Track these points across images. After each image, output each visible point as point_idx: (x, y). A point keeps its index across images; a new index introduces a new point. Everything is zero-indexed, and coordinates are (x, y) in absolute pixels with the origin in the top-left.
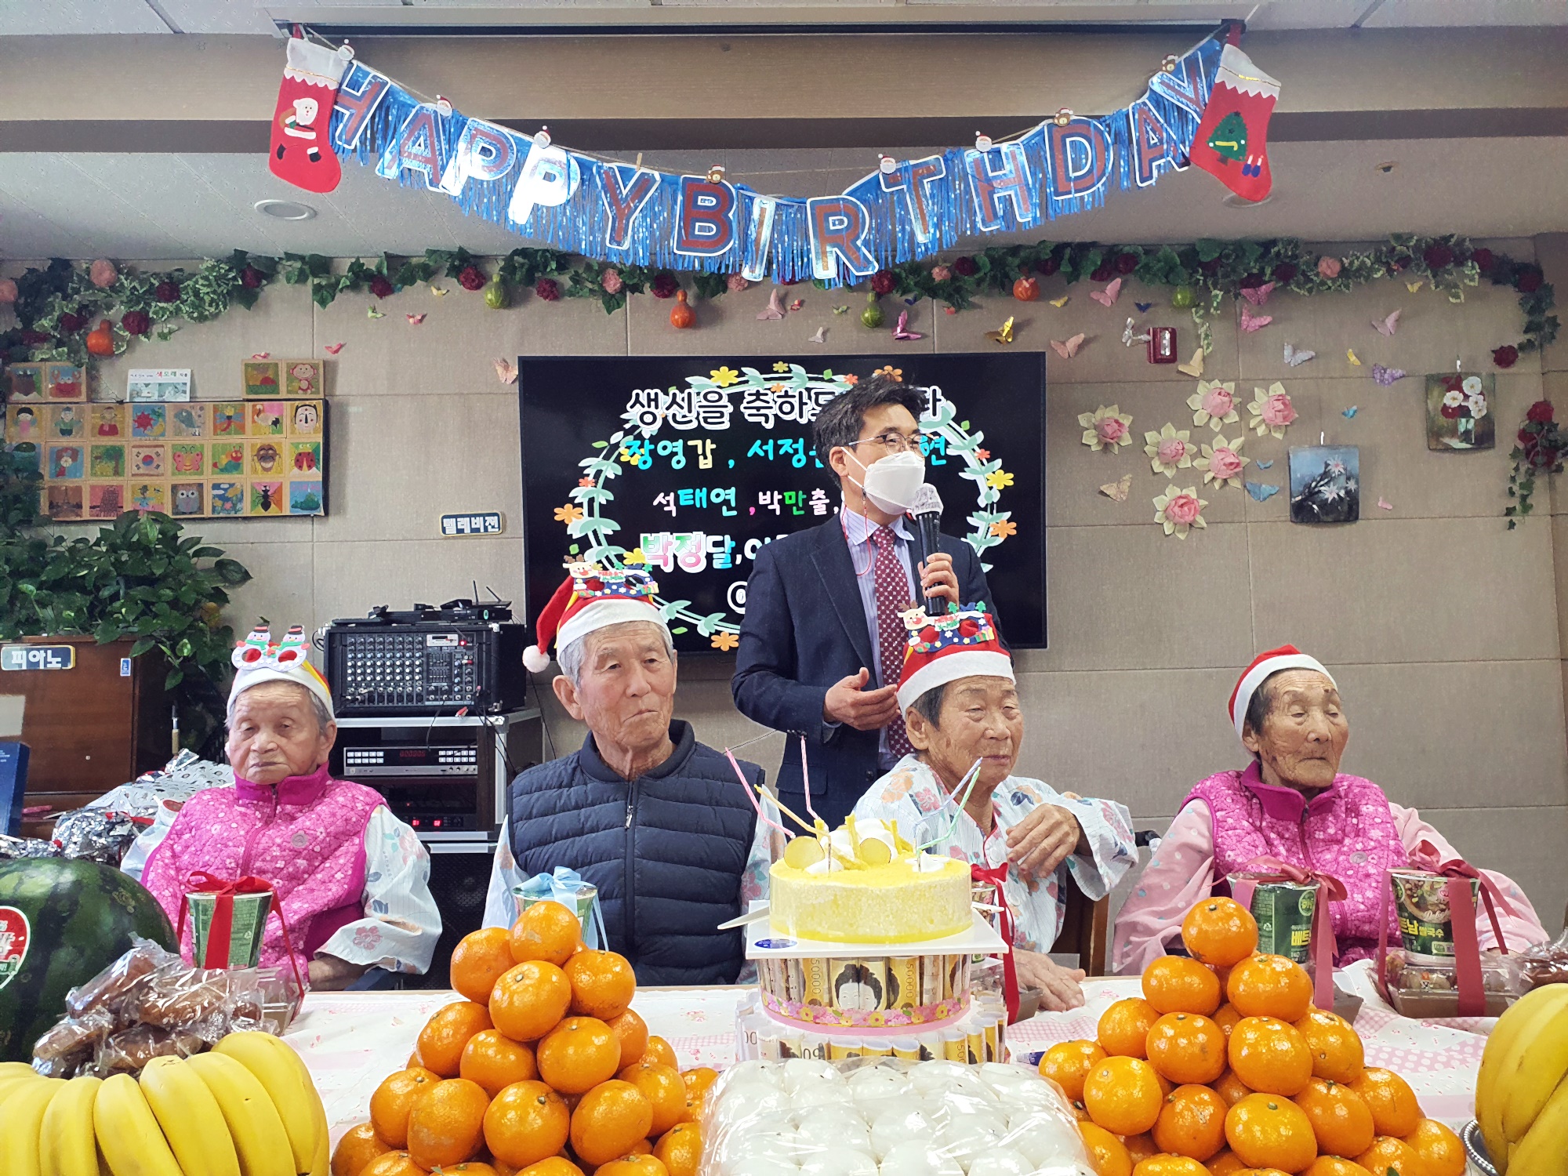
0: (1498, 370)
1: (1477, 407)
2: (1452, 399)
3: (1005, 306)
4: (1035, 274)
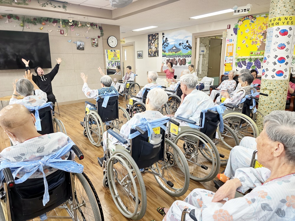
0: (98, 38)
1: (96, 42)
2: (94, 41)
3: (41, 25)
4: (45, 22)
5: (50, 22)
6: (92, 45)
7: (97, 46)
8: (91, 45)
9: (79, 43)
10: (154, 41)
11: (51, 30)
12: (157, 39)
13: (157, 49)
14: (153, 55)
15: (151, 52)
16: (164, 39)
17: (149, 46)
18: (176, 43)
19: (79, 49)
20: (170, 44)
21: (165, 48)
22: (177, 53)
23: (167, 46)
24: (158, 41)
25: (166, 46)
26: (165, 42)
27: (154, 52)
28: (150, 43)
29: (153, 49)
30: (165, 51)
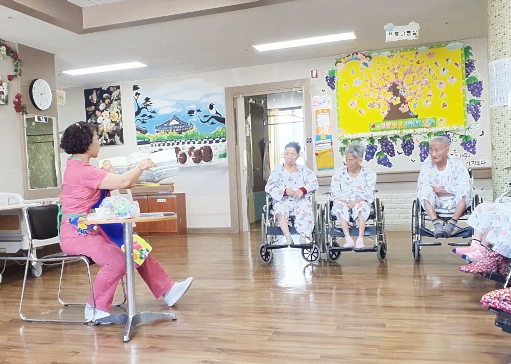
0: (9, 81)
1: (5, 92)
2: (1, 89)
7: (6, 102)
10: (108, 106)
12: (116, 100)
13: (117, 125)
14: (106, 140)
16: (141, 101)
18: (179, 111)
20: (161, 112)
21: (143, 122)
22: (183, 133)
23: (151, 117)
24: (120, 105)
25: (145, 118)
26: (143, 108)
27: (108, 133)
29: (105, 127)
30: (145, 129)
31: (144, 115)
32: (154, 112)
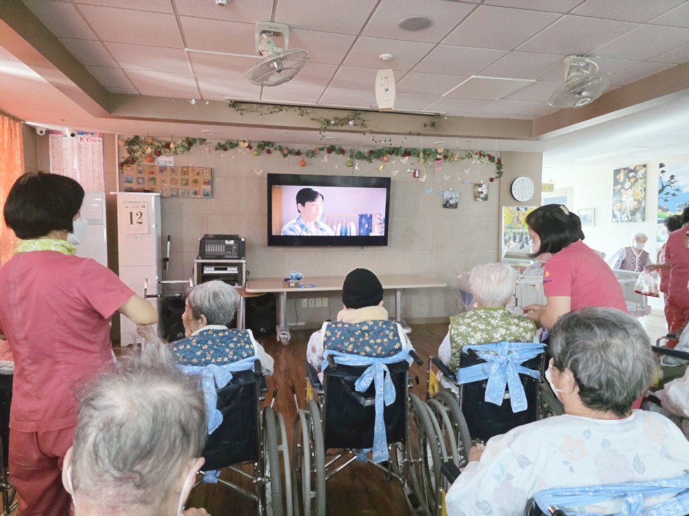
0: (490, 183)
1: (485, 191)
2: (480, 189)
3: (381, 162)
4: (388, 155)
5: (397, 155)
6: (476, 197)
7: (486, 199)
8: (473, 198)
9: (447, 195)
10: (633, 184)
11: (398, 171)
12: (641, 178)
13: (640, 202)
14: (628, 217)
15: (620, 210)
16: (666, 178)
17: (614, 197)
19: (448, 207)
21: (666, 200)
23: (674, 195)
24: (645, 183)
25: (669, 196)
26: (667, 185)
27: (630, 211)
28: (620, 190)
29: (628, 204)
30: (666, 207)
31: (667, 193)
32: (678, 190)
